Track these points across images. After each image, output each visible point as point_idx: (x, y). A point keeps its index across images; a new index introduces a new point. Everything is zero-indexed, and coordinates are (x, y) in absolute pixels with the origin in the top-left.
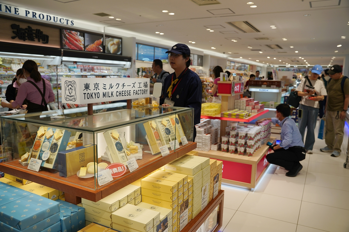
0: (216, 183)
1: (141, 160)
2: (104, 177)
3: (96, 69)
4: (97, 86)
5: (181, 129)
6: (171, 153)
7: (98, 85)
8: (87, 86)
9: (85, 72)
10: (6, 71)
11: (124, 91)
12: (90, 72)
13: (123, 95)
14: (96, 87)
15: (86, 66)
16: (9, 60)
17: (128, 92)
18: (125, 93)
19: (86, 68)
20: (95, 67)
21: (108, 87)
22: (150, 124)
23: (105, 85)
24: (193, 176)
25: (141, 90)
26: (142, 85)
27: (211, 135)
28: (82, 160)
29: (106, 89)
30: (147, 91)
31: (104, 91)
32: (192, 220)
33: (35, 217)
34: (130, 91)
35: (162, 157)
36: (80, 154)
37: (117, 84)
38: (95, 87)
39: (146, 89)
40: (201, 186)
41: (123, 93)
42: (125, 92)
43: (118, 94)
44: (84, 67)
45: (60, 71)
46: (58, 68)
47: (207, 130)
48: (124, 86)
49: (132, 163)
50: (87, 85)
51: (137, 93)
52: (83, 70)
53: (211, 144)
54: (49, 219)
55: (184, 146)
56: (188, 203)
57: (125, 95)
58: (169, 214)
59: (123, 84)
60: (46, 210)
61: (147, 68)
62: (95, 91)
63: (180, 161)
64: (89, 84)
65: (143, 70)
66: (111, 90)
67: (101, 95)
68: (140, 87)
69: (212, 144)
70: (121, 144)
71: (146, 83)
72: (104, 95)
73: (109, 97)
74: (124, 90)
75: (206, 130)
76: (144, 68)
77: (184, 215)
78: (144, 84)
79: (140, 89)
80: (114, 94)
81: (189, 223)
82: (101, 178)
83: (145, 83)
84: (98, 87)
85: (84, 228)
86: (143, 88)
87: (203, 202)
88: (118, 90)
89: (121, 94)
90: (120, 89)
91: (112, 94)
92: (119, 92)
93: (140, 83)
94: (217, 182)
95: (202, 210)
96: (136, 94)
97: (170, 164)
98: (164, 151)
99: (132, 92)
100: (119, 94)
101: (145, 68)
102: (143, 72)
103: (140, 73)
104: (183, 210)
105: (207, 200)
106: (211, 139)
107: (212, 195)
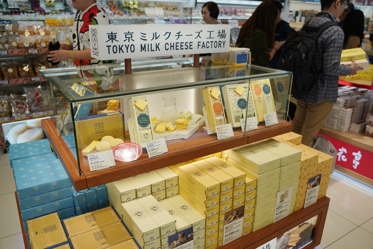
0: (312, 187)
1: (185, 141)
2: (99, 161)
3: (239, 12)
4: (130, 36)
5: (271, 101)
6: (235, 137)
7: (132, 35)
8: (112, 37)
9: (226, 16)
10: (139, 15)
11: (180, 43)
12: (231, 15)
13: (177, 48)
14: (129, 38)
15: (227, 9)
16: (145, 3)
17: (188, 45)
18: (181, 46)
19: (228, 11)
20: (238, 10)
21: (149, 37)
22: (209, 92)
23: (145, 34)
24: (259, 176)
25: (212, 42)
26: (215, 35)
27: (354, 110)
28: (99, 131)
29: (146, 40)
30: (224, 44)
31: (143, 43)
32: (252, 232)
33: (36, 188)
34: (190, 43)
35: (217, 141)
36: (96, 124)
37: (167, 33)
38: (126, 37)
39: (222, 40)
40: (277, 190)
41: (177, 46)
42: (182, 44)
43: (168, 47)
44: (225, 9)
45: (195, 15)
46: (193, 11)
47: (350, 101)
48: (179, 36)
49: (155, 145)
50: (112, 35)
51: (204, 46)
52: (224, 13)
53: (351, 122)
54: (56, 192)
55: (269, 127)
56: (244, 211)
57: (181, 49)
58: (198, 223)
59: (179, 33)
60: (51, 183)
61: (308, 11)
62: (127, 43)
63: (251, 149)
64: (116, 33)
65: (302, 14)
66: (155, 42)
67: (138, 48)
68: (210, 38)
69: (354, 122)
70: (147, 117)
71: (223, 31)
72: (143, 48)
73: (152, 50)
74: (180, 40)
75: (347, 102)
76: (304, 11)
77: (233, 227)
78: (219, 33)
79: (210, 40)
80: (162, 47)
81: (243, 237)
82: (95, 161)
83: (221, 31)
84: (132, 37)
85: (95, 211)
86: (218, 39)
87: (279, 212)
88: (168, 41)
89: (173, 46)
90: (173, 39)
91: (157, 47)
92: (170, 44)
93: (210, 32)
94: (315, 186)
95: (275, 221)
96: (203, 48)
97: (235, 151)
98: (224, 132)
99: (195, 45)
100: (171, 46)
101: (306, 11)
102: (302, 16)
103: (298, 18)
104: (232, 219)
105: (288, 209)
106: (352, 115)
107: (303, 202)
